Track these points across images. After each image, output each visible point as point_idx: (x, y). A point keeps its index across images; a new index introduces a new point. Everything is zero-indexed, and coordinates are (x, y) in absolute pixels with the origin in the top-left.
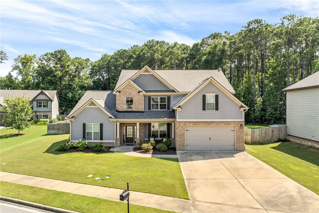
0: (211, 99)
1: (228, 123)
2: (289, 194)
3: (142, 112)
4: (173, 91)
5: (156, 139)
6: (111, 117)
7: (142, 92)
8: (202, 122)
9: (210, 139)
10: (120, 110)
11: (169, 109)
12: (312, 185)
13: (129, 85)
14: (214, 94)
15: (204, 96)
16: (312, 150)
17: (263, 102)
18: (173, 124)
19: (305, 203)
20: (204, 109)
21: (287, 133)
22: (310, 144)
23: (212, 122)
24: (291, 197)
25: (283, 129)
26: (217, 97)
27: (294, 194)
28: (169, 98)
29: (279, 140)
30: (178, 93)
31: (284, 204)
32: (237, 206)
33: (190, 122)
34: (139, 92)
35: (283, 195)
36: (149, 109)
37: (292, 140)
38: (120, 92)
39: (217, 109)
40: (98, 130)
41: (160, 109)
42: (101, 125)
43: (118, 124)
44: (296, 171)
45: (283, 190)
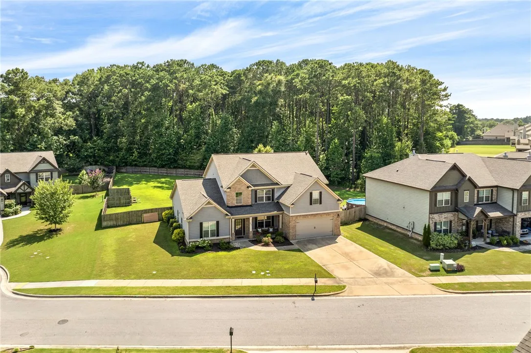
0: (316, 195)
1: (328, 214)
2: (384, 268)
3: (251, 206)
4: (277, 184)
5: (263, 229)
6: (227, 215)
7: (251, 187)
8: (309, 215)
9: (315, 228)
10: (230, 205)
11: (273, 200)
12: (393, 260)
13: (239, 181)
14: (319, 191)
15: (311, 194)
16: (388, 231)
17: (327, 160)
18: (281, 216)
19: (392, 271)
20: (311, 204)
21: (365, 212)
22: (385, 224)
23: (317, 214)
24: (385, 269)
25: (363, 210)
26: (321, 193)
27: (386, 267)
28: (273, 190)
29: (360, 220)
30: (282, 186)
31: (383, 273)
32: (362, 278)
33: (300, 216)
34: (248, 187)
35: (381, 269)
36: (256, 201)
37: (371, 219)
38: (230, 188)
39: (321, 203)
40: (215, 228)
41: (266, 201)
42: (218, 223)
43: (233, 220)
44: (383, 251)
45: (380, 265)
